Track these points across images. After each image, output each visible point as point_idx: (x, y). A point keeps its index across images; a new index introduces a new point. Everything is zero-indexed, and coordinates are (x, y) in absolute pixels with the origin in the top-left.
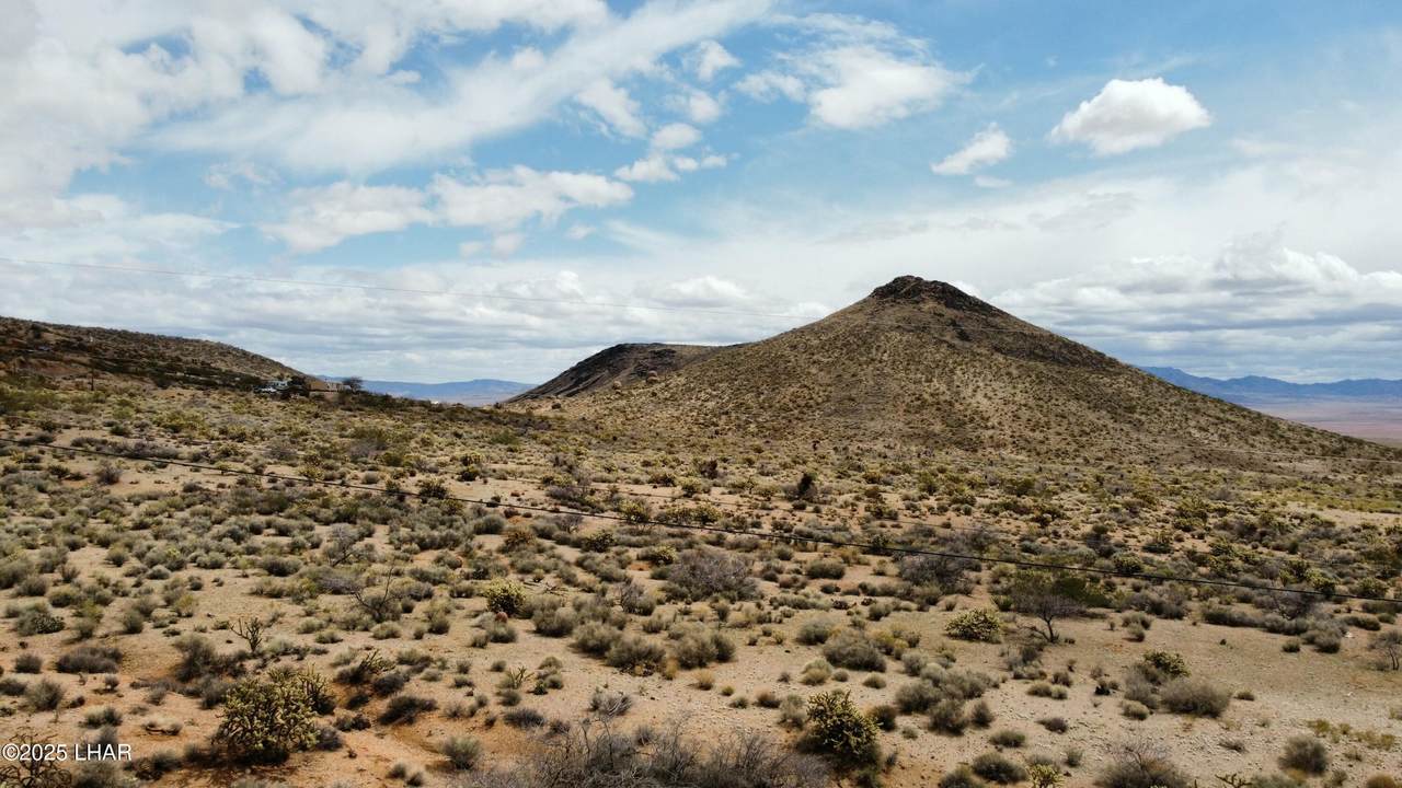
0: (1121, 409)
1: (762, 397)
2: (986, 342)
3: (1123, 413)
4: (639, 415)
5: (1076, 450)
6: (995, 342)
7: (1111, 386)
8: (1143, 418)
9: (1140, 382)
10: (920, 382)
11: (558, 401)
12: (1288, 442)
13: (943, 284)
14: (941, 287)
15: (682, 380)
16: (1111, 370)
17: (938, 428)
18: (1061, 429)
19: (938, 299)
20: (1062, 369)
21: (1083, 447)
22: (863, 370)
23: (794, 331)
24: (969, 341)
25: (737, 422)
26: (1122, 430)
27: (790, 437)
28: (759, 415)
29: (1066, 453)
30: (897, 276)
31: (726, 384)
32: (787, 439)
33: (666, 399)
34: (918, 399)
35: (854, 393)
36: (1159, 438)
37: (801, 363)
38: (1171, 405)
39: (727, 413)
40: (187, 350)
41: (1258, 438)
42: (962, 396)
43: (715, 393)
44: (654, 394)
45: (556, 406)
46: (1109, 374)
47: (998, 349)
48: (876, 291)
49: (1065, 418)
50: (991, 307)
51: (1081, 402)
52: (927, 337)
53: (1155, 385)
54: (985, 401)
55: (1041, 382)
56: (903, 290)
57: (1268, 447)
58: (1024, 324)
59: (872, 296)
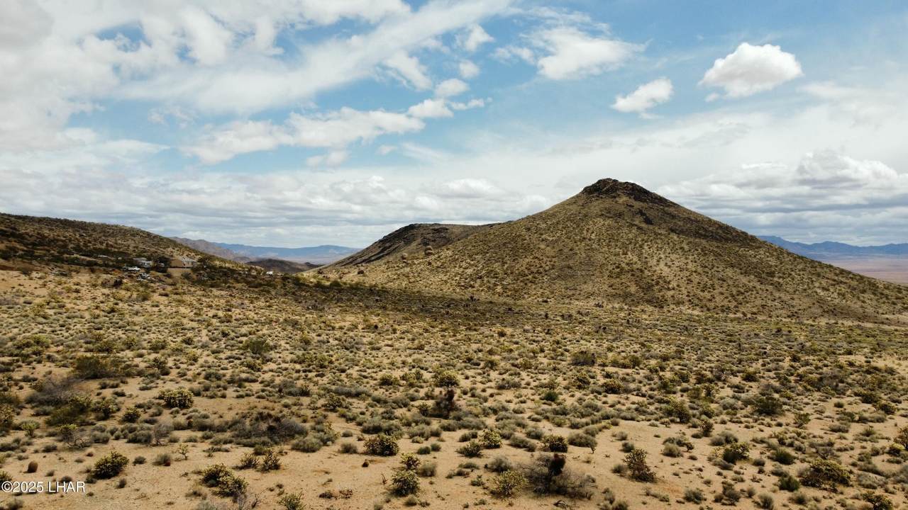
0: (765, 275)
1: (506, 266)
2: (664, 225)
3: (766, 277)
4: (418, 279)
5: (736, 307)
6: (671, 225)
7: (755, 257)
8: (781, 280)
9: (775, 253)
10: (619, 255)
11: (362, 268)
12: (887, 299)
13: (633, 184)
14: (631, 187)
15: (450, 253)
16: (754, 244)
17: (633, 289)
18: (723, 290)
19: (629, 195)
20: (719, 245)
21: (741, 304)
22: (577, 246)
23: (528, 217)
24: (652, 224)
25: (488, 284)
26: (767, 290)
27: (526, 296)
28: (503, 279)
29: (728, 308)
30: (599, 179)
31: (481, 256)
32: (524, 298)
33: (438, 267)
34: (618, 267)
35: (571, 263)
36: (795, 296)
37: (534, 240)
38: (800, 271)
39: (480, 278)
40: (108, 232)
41: (866, 295)
42: (649, 265)
43: (472, 262)
44: (430, 264)
45: (361, 272)
46: (752, 248)
47: (673, 230)
48: (586, 189)
49: (724, 281)
50: (666, 200)
51: (735, 269)
52: (622, 222)
53: (785, 255)
54: (666, 269)
55: (706, 254)
56: (603, 189)
57: (874, 303)
58: (690, 212)
59: (582, 193)
